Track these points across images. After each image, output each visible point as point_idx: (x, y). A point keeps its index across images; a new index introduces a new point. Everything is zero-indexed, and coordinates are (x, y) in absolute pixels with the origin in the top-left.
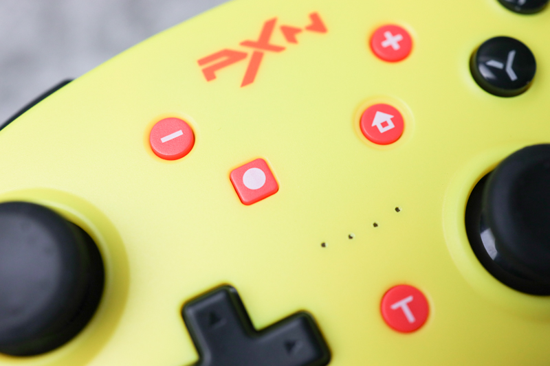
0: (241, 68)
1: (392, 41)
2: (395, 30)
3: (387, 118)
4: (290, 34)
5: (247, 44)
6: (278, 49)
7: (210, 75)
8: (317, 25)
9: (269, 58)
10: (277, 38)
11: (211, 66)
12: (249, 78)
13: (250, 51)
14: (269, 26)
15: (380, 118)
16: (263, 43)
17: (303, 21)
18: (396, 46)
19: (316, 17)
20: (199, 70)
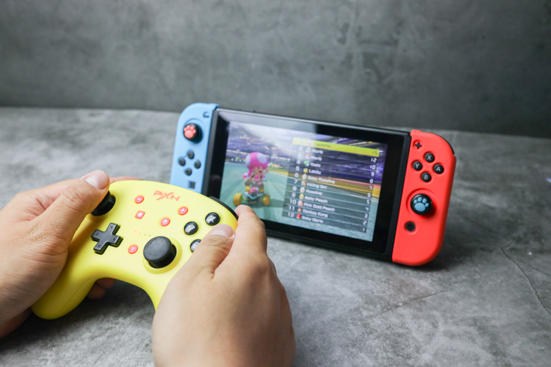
0: (159, 196)
2: (186, 209)
4: (173, 197)
5: (165, 193)
6: (168, 198)
7: (155, 194)
10: (170, 196)
12: (158, 199)
13: (164, 195)
14: (171, 193)
15: (166, 221)
18: (182, 212)
19: (179, 197)
20: (155, 192)
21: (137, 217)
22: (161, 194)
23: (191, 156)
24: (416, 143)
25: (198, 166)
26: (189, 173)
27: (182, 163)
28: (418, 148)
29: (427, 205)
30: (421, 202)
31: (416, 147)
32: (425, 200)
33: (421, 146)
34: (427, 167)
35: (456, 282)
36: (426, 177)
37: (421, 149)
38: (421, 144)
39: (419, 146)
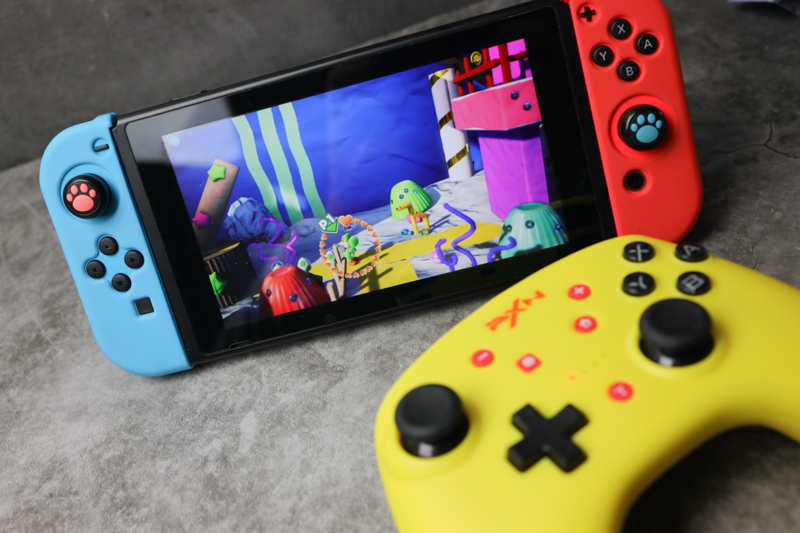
0: (507, 323)
1: (580, 291)
2: (580, 286)
3: (587, 321)
4: (528, 302)
5: (508, 312)
6: (523, 310)
8: (539, 295)
9: (520, 314)
10: (521, 305)
11: (493, 325)
12: (513, 323)
13: (510, 315)
14: (516, 303)
15: (583, 322)
16: (516, 308)
18: (580, 293)
19: (538, 292)
21: (530, 370)
22: (501, 319)
24: (583, 11)
28: (590, 20)
29: (659, 124)
30: (646, 123)
31: (584, 20)
32: (651, 117)
33: (594, 13)
34: (622, 49)
35: (755, 244)
36: (629, 71)
37: (597, 19)
38: (592, 8)
39: (589, 14)
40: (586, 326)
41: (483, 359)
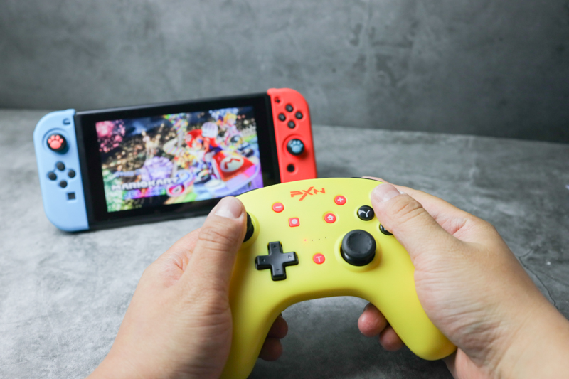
0: (301, 196)
1: (340, 200)
2: (342, 197)
3: (332, 217)
4: (316, 191)
5: (304, 191)
6: (311, 194)
7: (292, 196)
8: (323, 191)
9: (308, 195)
10: (312, 192)
11: (293, 194)
12: (301, 199)
13: (304, 193)
14: (311, 188)
15: (330, 216)
16: (308, 192)
17: (320, 189)
18: (340, 201)
19: (323, 189)
20: (290, 194)
21: (293, 226)
22: (300, 193)
23: (61, 167)
25: (72, 174)
26: (64, 184)
27: (53, 177)
40: (330, 219)
41: (278, 208)
